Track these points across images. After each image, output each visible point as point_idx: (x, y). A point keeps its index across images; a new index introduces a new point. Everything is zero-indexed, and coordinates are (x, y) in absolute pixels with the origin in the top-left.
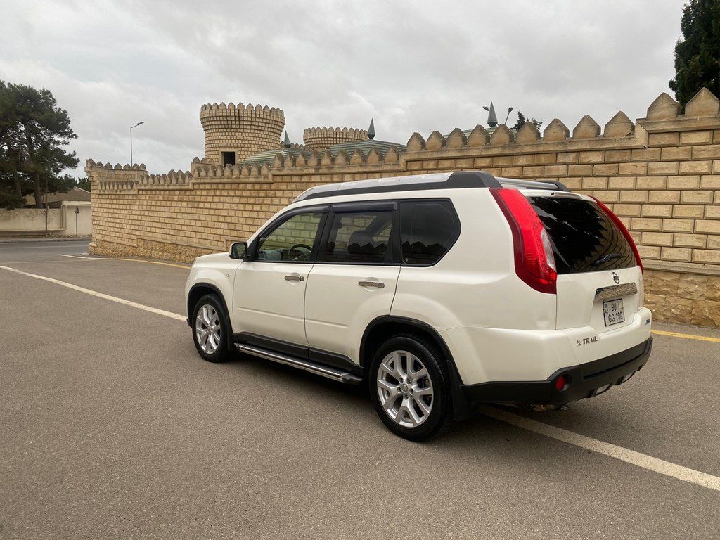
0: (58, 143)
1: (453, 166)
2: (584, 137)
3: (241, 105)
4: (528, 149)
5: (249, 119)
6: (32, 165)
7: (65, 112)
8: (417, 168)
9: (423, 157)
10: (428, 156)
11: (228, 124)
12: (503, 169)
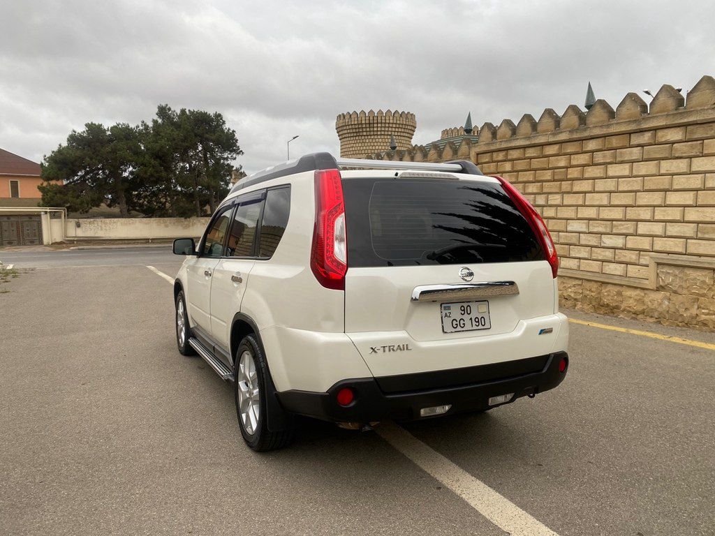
0: (227, 159)
1: (522, 156)
2: (662, 112)
3: (371, 112)
4: (597, 132)
5: (379, 125)
6: (206, 180)
7: (234, 131)
8: (487, 160)
9: (492, 148)
10: (498, 146)
11: (359, 132)
12: (572, 156)
